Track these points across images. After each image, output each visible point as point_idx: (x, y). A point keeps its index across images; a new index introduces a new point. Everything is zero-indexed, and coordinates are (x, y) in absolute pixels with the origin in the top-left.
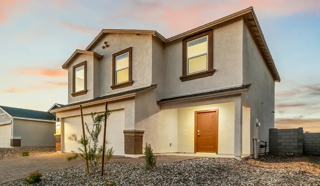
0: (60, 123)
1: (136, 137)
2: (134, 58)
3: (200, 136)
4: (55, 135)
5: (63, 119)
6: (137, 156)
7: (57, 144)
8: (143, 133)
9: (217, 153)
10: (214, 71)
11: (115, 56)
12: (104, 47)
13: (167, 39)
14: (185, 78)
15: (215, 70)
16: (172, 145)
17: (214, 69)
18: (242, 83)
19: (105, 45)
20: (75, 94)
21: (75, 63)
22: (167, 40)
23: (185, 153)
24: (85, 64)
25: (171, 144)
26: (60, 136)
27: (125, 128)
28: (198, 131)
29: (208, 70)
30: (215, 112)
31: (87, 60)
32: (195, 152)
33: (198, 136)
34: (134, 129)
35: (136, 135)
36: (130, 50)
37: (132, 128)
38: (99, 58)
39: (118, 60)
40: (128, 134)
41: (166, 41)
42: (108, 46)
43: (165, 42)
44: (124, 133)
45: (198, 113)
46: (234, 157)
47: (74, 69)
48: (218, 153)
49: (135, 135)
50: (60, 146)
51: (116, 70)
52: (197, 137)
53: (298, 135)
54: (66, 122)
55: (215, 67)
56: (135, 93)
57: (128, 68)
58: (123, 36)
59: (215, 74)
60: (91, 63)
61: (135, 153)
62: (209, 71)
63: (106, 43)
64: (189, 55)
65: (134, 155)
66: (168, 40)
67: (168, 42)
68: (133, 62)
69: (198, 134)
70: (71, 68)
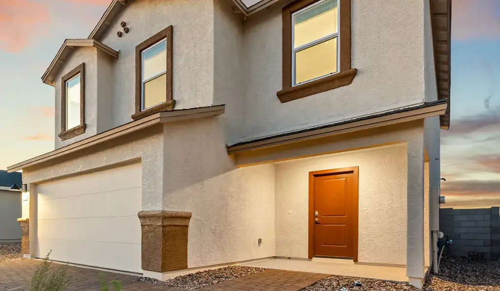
0: (28, 193)
1: (168, 229)
2: (176, 50)
3: (319, 223)
4: (19, 219)
5: (35, 185)
6: (172, 275)
7: (24, 240)
8: (188, 217)
9: (356, 261)
10: (355, 73)
11: (140, 50)
12: (120, 35)
13: (248, 8)
14: (288, 93)
15: (356, 70)
16: (262, 241)
17: (353, 67)
18: (424, 97)
19: (122, 30)
20: (65, 134)
21: (67, 71)
22: (248, 10)
23: (289, 258)
24: (82, 69)
25: (260, 241)
26: (27, 221)
27: (143, 205)
28: (317, 213)
29: (339, 71)
30: (352, 172)
31: (86, 61)
32: (310, 258)
33: (316, 223)
34: (161, 209)
35: (165, 224)
36: (169, 34)
37: (157, 207)
38: (111, 57)
39: (147, 58)
40: (148, 222)
41: (247, 13)
42: (127, 31)
43: (244, 13)
44: (140, 217)
45: (316, 176)
46: (407, 279)
47: (63, 83)
48: (359, 260)
49: (163, 222)
50: (28, 244)
51: (143, 80)
52: (315, 226)
53: (491, 221)
54: (41, 192)
55: (356, 64)
56: (158, 115)
57: (166, 75)
58: (156, 5)
59: (356, 80)
60: (92, 68)
61: (164, 269)
62: (343, 73)
63: (124, 25)
64: (297, 43)
65: (161, 274)
66: (252, 9)
67: (251, 14)
68: (176, 58)
69: (317, 219)
70: (59, 83)
